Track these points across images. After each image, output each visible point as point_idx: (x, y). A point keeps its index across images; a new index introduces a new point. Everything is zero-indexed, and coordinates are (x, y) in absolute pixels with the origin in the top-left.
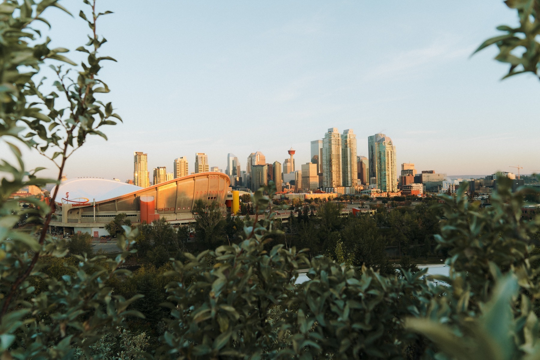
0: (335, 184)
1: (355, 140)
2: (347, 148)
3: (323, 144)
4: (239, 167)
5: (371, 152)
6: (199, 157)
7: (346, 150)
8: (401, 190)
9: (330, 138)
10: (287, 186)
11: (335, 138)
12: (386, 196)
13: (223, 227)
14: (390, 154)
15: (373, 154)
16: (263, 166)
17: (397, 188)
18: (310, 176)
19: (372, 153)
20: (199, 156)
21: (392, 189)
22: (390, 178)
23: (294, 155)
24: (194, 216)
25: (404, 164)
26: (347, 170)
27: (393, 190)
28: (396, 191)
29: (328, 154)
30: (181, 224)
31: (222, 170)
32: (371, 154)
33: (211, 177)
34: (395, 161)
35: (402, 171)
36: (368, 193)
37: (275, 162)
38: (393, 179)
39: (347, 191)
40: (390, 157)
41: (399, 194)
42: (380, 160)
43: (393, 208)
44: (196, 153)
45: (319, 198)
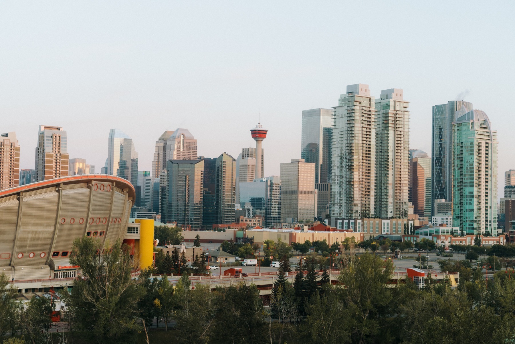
0: (357, 211)
1: (406, 113)
2: (388, 130)
3: (333, 120)
4: (135, 162)
5: (437, 141)
6: (46, 134)
7: (386, 135)
8: (504, 231)
9: (352, 108)
10: (245, 212)
11: (362, 108)
12: (473, 244)
13: (138, 300)
14: (483, 148)
15: (443, 146)
16: (193, 162)
17: (497, 227)
18: (300, 189)
19: (441, 144)
20: (48, 133)
21: (486, 228)
22: (483, 202)
23: (265, 139)
24: (53, 272)
25: (512, 173)
26: (386, 181)
27: (489, 230)
28: (494, 233)
29: (346, 142)
30: (24, 291)
31: (93, 167)
32: (437, 146)
33: (96, 186)
34: (496, 166)
35: (506, 187)
36: (431, 234)
37: (222, 155)
38: (489, 205)
39: (384, 228)
40: (483, 155)
41: (501, 240)
42: (461, 161)
43: (491, 271)
44: (40, 127)
45: (324, 242)
